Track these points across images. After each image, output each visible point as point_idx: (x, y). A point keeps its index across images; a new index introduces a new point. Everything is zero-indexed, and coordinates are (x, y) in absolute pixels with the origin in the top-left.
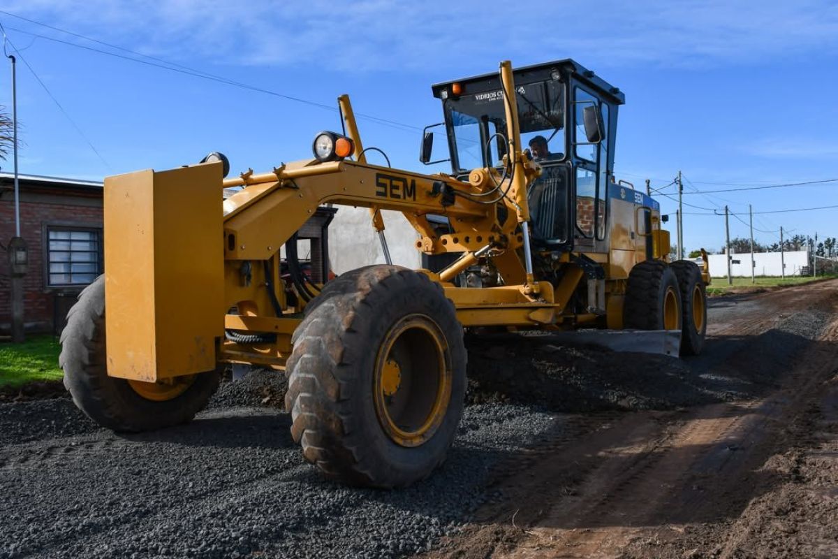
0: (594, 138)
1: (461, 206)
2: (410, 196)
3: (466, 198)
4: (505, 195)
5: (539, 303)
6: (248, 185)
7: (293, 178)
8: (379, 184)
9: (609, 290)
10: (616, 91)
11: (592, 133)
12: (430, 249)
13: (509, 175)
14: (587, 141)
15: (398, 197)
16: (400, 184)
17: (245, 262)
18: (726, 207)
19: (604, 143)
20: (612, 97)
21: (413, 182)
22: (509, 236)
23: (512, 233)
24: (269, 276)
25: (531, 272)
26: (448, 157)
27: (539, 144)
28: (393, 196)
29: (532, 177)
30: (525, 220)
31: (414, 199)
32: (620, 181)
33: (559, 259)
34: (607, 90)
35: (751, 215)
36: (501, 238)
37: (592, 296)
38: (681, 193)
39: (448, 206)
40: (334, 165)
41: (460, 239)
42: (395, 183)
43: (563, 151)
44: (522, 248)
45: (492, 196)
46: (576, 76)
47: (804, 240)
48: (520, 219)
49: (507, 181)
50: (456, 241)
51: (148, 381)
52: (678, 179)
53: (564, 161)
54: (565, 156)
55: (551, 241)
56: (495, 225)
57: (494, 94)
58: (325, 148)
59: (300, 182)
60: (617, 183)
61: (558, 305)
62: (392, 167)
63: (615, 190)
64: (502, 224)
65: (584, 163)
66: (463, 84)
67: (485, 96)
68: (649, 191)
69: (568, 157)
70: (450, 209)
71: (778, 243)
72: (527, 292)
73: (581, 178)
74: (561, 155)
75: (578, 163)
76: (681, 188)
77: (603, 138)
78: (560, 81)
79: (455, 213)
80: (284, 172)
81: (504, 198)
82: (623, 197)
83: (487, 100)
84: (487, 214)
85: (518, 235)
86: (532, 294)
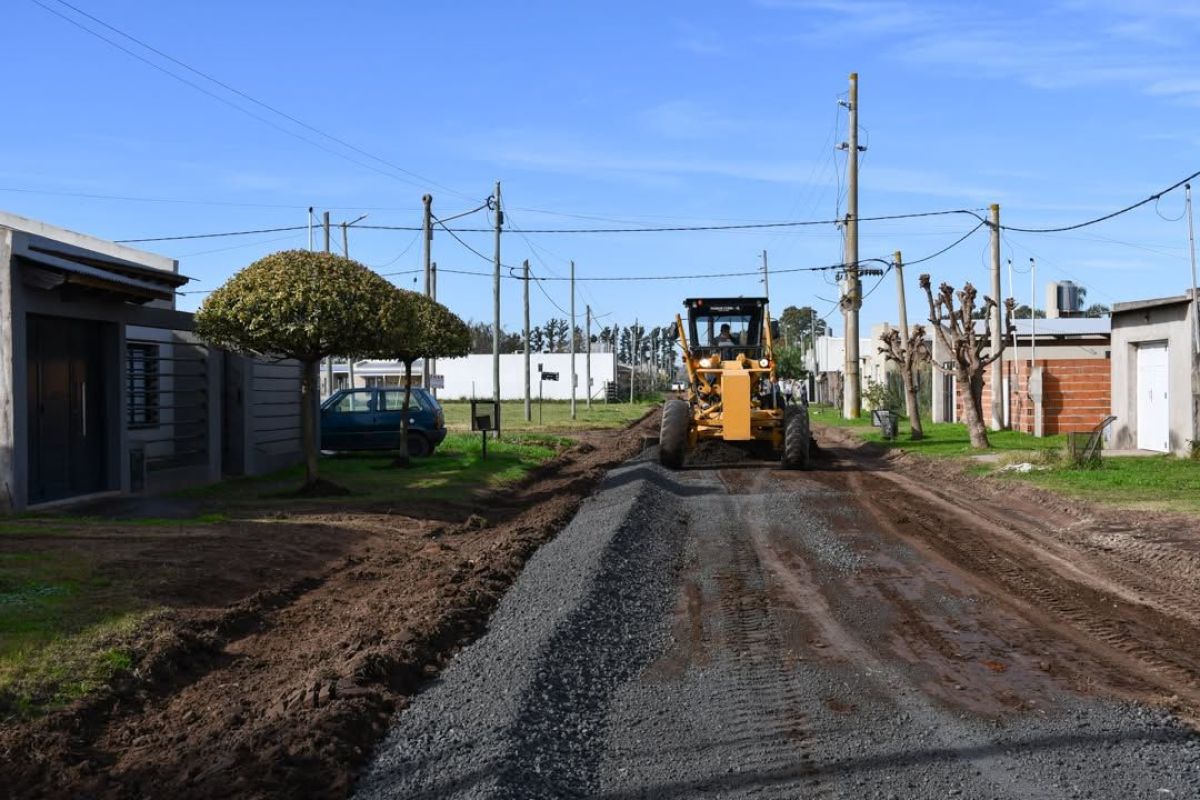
18: (526, 263)
35: (573, 283)
38: (500, 230)
47: (567, 328)
52: (495, 200)
68: (429, 221)
71: (520, 333)
76: (500, 218)
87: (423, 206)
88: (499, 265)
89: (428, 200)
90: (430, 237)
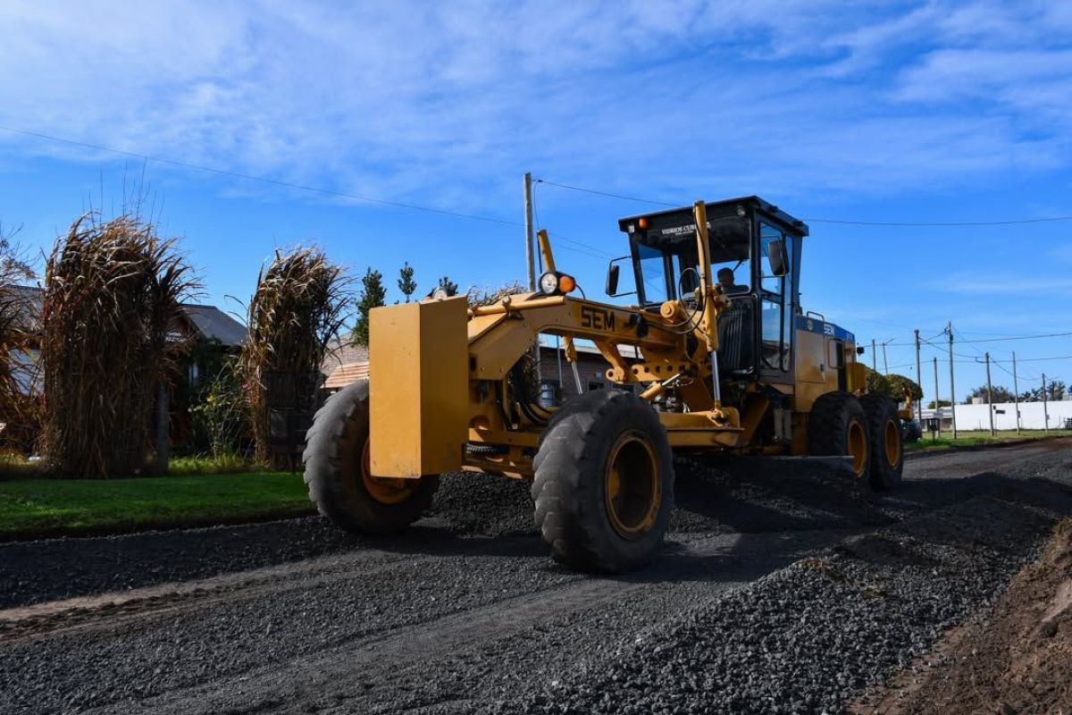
0: (779, 271)
1: (652, 337)
2: (609, 326)
3: (658, 328)
4: (697, 327)
5: (726, 426)
6: (476, 316)
7: (518, 310)
8: (584, 316)
9: (795, 423)
10: (800, 223)
11: (778, 266)
12: (622, 378)
13: (701, 308)
14: (772, 274)
15: (600, 327)
16: (601, 316)
17: (483, 382)
18: (987, 354)
19: (788, 277)
20: (796, 230)
21: (612, 314)
22: (699, 365)
23: (702, 363)
24: (499, 395)
25: (719, 398)
26: (635, 289)
27: (726, 275)
28: (596, 326)
29: (721, 309)
30: (714, 349)
31: (614, 330)
32: (808, 313)
33: (746, 389)
34: (790, 223)
35: (1014, 363)
36: (692, 367)
37: (778, 425)
39: (642, 336)
40: (559, 299)
41: (650, 368)
42: (597, 314)
43: (749, 285)
44: (710, 378)
45: (682, 328)
46: (760, 211)
48: (709, 349)
49: (699, 314)
50: (647, 370)
51: (412, 477)
52: (949, 330)
53: (749, 294)
54: (750, 288)
55: (739, 372)
56: (684, 355)
57: (680, 229)
58: (549, 285)
59: (524, 313)
60: (804, 314)
61: (743, 429)
62: (587, 298)
63: (801, 322)
64: (691, 354)
65: (769, 296)
66: (648, 218)
67: (672, 231)
68: (918, 341)
69: (754, 290)
70: (644, 339)
72: (714, 417)
73: (767, 310)
74: (745, 288)
75: (763, 295)
76: (951, 338)
77: (787, 271)
78: (745, 216)
79: (647, 342)
80: (512, 304)
81: (696, 330)
82: (811, 329)
83: (674, 234)
84: (677, 344)
85: (708, 364)
86: (719, 419)
87: (914, 334)
88: (951, 353)
89: (917, 332)
90: (918, 348)
